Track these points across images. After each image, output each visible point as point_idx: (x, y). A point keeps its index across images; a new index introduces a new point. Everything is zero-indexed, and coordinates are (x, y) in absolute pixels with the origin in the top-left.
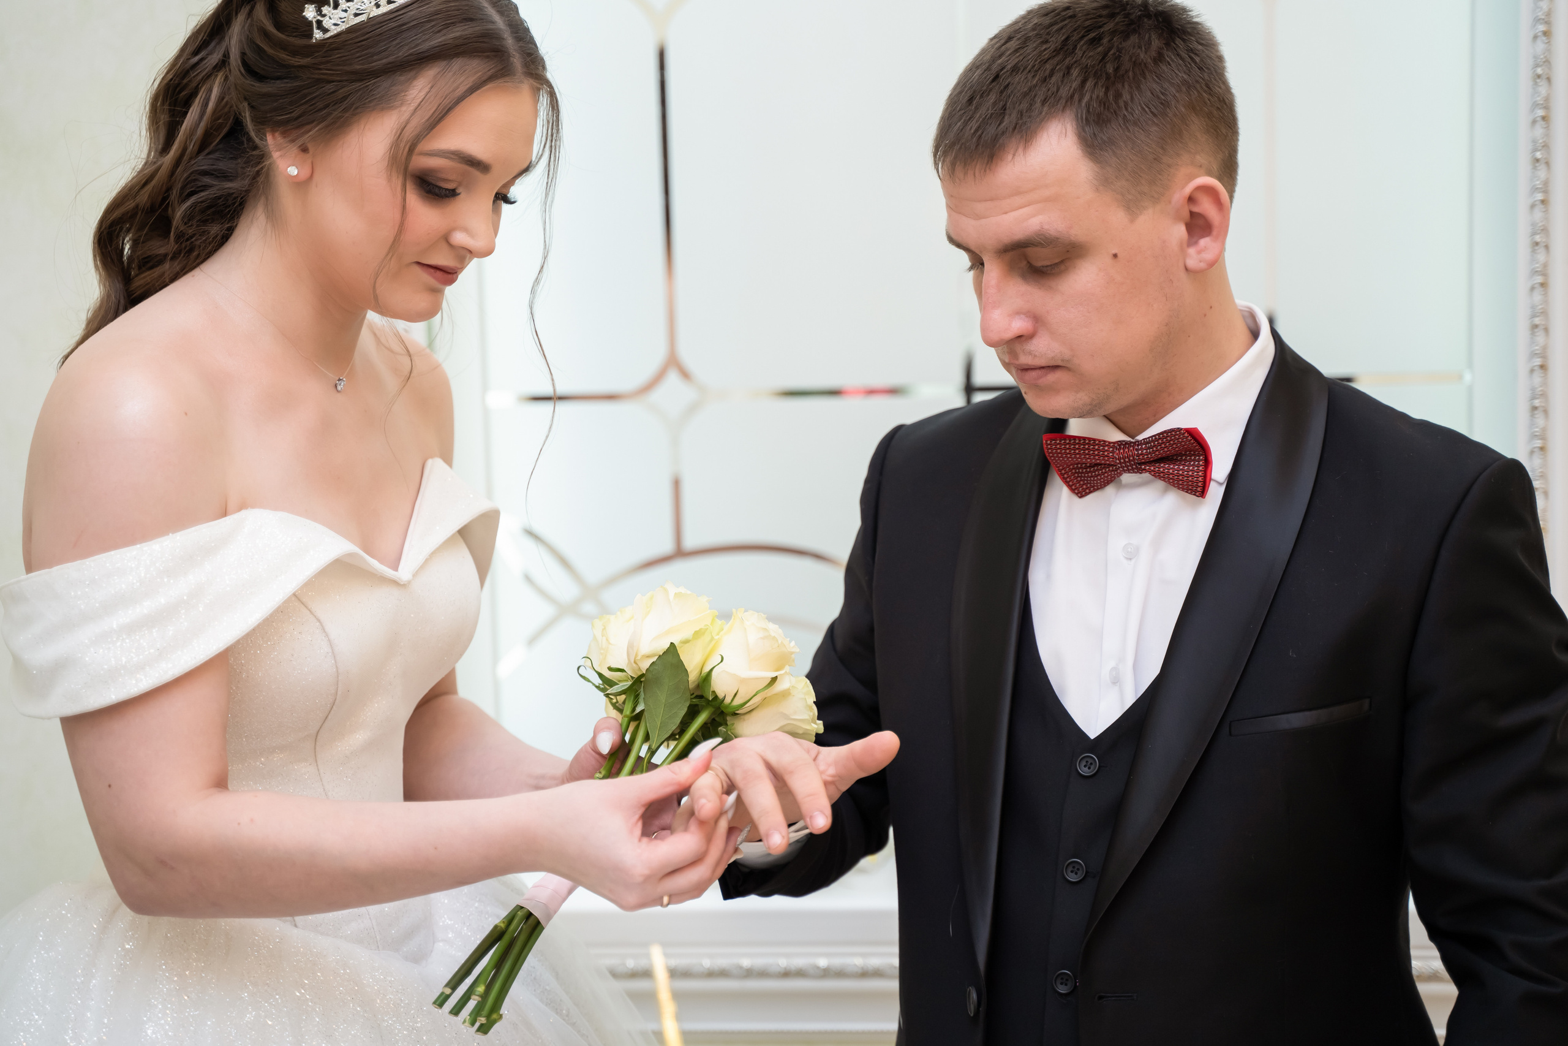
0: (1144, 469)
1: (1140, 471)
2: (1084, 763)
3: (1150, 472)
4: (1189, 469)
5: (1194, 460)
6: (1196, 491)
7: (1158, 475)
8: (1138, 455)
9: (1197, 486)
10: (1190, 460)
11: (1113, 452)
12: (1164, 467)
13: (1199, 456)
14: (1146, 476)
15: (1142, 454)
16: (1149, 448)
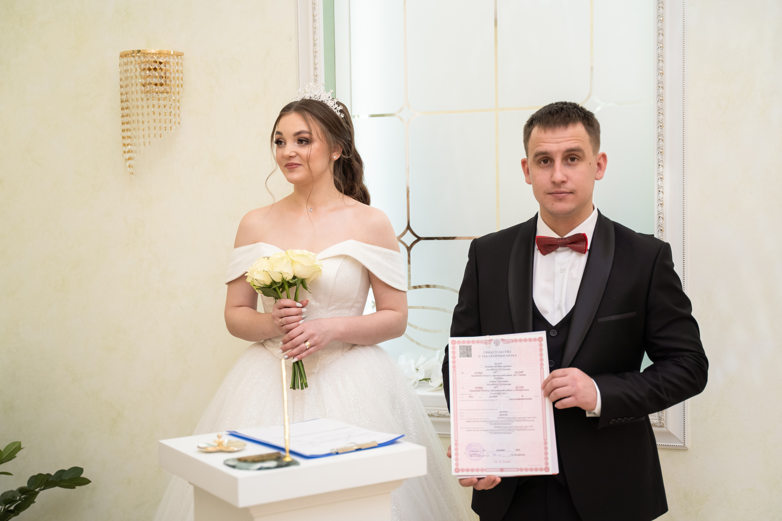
0: (567, 246)
1: (565, 246)
2: (552, 333)
3: (569, 247)
4: (581, 246)
5: (583, 243)
6: (583, 252)
7: (571, 248)
8: (566, 242)
9: (583, 251)
10: (581, 243)
11: (558, 241)
12: (573, 245)
13: (584, 242)
14: (568, 248)
15: (567, 241)
16: (570, 239)
